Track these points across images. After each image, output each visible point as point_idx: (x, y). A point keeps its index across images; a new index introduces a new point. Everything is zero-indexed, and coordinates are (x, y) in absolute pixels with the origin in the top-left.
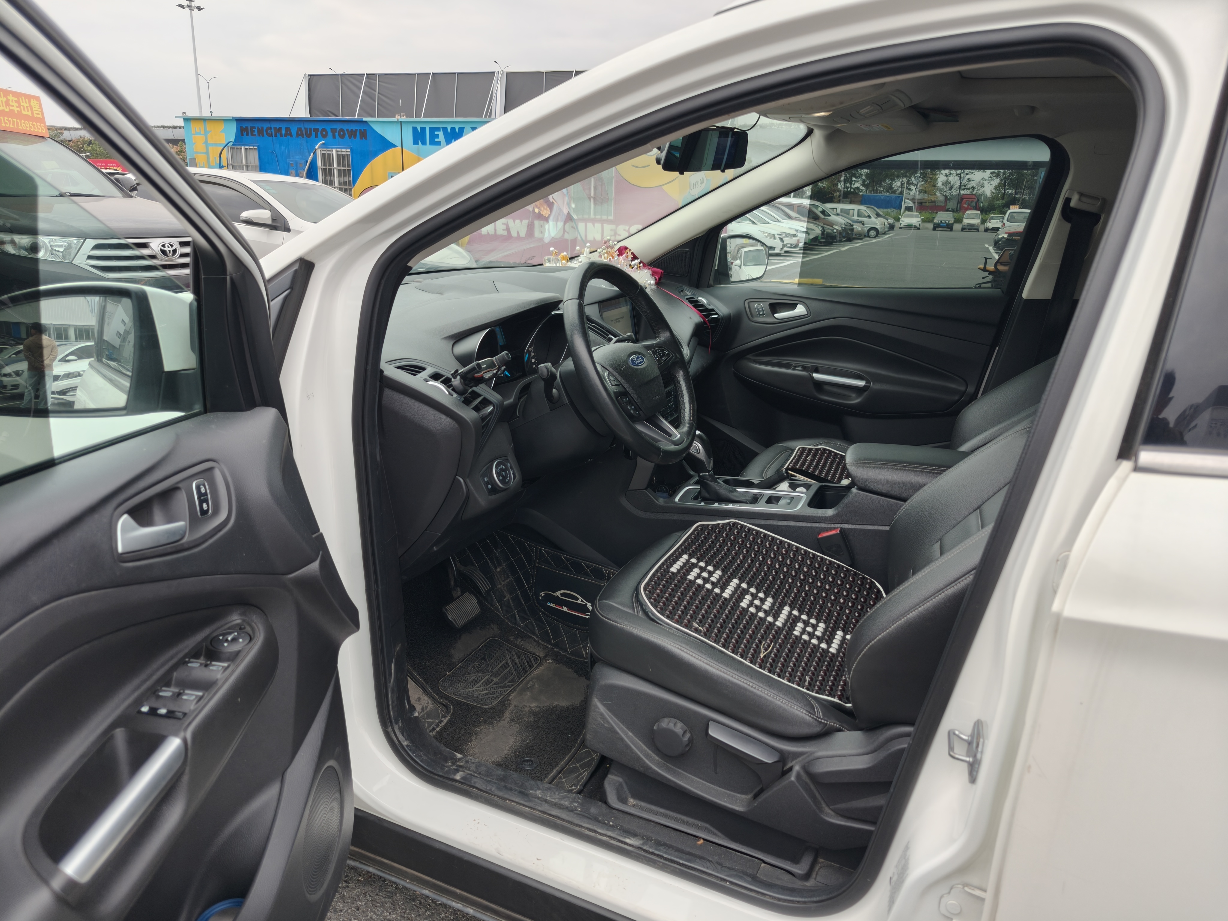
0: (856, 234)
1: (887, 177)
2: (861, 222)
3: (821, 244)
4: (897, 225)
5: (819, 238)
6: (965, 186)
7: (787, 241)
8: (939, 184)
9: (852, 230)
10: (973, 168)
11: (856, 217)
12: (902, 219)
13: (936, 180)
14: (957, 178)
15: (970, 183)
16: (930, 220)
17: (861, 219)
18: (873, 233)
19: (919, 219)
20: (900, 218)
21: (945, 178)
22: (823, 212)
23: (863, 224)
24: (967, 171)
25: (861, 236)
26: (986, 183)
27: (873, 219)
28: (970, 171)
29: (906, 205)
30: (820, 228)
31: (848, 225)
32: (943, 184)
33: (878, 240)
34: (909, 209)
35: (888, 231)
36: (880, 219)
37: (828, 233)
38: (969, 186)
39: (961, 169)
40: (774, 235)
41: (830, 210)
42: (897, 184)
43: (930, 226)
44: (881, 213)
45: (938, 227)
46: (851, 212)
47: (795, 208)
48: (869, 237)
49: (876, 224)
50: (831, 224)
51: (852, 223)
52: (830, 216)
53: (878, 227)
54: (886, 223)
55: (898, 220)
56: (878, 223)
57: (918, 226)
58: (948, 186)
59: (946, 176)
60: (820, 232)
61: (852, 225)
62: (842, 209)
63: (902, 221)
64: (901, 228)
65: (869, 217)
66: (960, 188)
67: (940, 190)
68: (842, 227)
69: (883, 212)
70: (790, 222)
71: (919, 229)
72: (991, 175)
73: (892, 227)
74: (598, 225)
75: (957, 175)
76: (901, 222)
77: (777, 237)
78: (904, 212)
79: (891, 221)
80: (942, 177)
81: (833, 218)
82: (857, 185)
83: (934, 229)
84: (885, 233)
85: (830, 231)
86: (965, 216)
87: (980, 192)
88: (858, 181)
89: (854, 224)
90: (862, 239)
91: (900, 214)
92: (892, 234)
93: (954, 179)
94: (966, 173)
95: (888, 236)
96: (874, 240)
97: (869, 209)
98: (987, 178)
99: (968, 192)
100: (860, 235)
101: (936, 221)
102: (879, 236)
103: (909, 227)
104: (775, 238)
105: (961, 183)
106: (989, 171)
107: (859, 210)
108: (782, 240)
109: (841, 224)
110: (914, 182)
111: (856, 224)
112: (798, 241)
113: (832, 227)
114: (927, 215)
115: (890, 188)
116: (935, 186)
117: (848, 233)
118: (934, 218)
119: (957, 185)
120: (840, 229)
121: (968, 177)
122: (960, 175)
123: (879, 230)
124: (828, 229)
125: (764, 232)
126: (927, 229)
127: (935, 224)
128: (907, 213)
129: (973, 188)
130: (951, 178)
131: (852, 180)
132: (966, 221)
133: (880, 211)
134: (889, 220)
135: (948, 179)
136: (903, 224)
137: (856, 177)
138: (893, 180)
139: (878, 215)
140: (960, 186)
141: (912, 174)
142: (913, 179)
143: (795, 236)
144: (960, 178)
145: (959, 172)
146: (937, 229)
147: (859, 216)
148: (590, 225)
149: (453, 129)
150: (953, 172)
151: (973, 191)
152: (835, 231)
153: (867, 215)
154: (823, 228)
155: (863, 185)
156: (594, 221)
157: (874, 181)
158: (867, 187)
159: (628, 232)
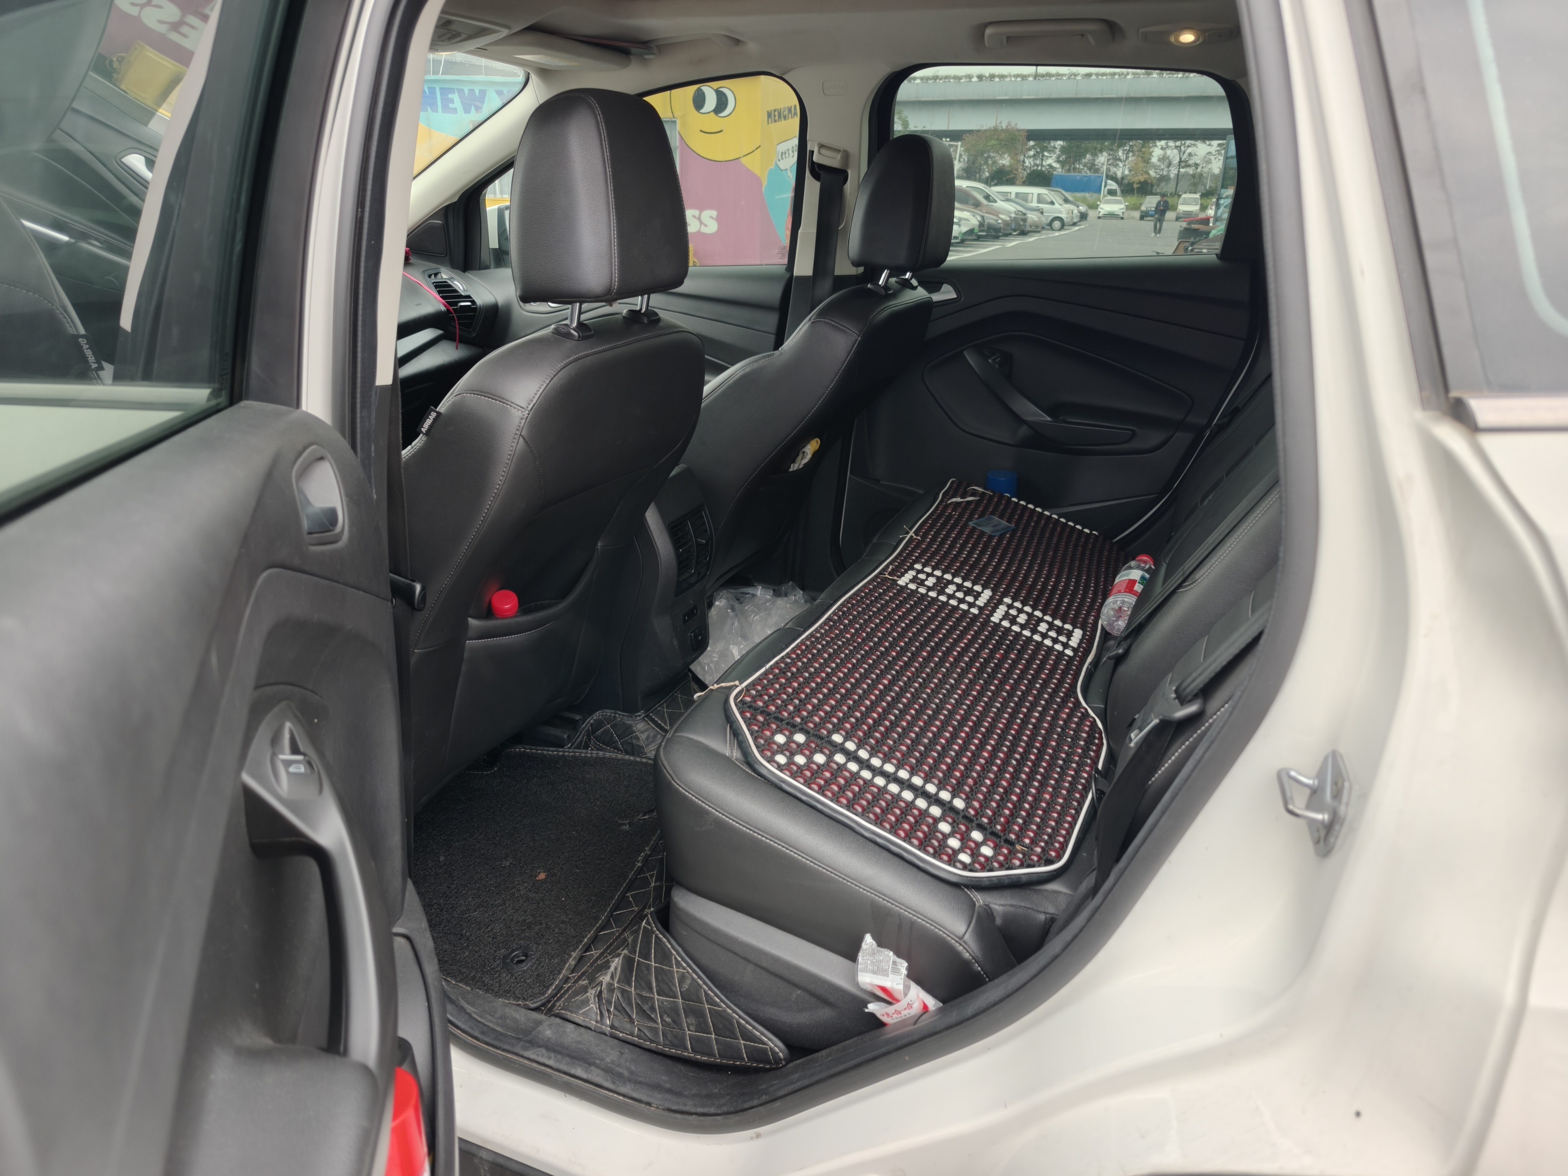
0: (1031, 226)
1: (1087, 151)
2: (1039, 210)
3: (979, 238)
4: (1092, 214)
5: (976, 231)
6: (1186, 162)
8: (1154, 160)
9: (1025, 220)
10: (1196, 139)
11: (1034, 204)
12: (1102, 206)
13: (1151, 154)
14: (1176, 151)
15: (1192, 158)
16: (1136, 207)
17: (1041, 206)
18: (1057, 224)
19: (1122, 206)
20: (1098, 205)
21: (1161, 152)
22: (987, 197)
23: (1042, 213)
24: (1188, 142)
25: (1037, 229)
26: (1212, 158)
27: (1057, 206)
28: (1193, 142)
29: (1108, 187)
30: (979, 218)
31: (1020, 213)
32: (1159, 160)
33: (1062, 233)
34: (1112, 193)
35: (1080, 221)
36: (1068, 206)
37: (989, 224)
38: (1191, 162)
39: (1182, 139)
41: (997, 194)
42: (1101, 159)
43: (1137, 214)
44: (1070, 198)
45: (1146, 216)
46: (1030, 196)
48: (1052, 229)
49: (1061, 212)
50: (996, 213)
51: (1024, 211)
52: (996, 202)
53: (1063, 216)
54: (1075, 211)
55: (1094, 207)
56: (1062, 210)
57: (1121, 216)
58: (1167, 162)
59: (1162, 148)
60: (977, 223)
61: (1025, 214)
62: (1017, 194)
63: (1102, 209)
64: (1099, 218)
65: (1052, 203)
66: (1179, 165)
67: (1155, 167)
68: (1010, 217)
69: (1072, 197)
71: (1122, 218)
72: (1219, 148)
73: (1083, 216)
75: (1176, 147)
76: (1099, 210)
78: (1104, 196)
79: (1083, 208)
80: (1157, 150)
81: (1001, 204)
82: (1050, 161)
83: (1142, 218)
84: (1074, 224)
85: (992, 222)
86: (1181, 200)
87: (1206, 170)
88: (1051, 157)
89: (1027, 212)
90: (1039, 232)
91: (1099, 200)
92: (1083, 226)
93: (1173, 154)
94: (1187, 145)
95: (1077, 228)
96: (1057, 234)
97: (1053, 193)
98: (1214, 153)
99: (1191, 171)
100: (1037, 227)
101: (1143, 208)
102: (1065, 227)
103: (1111, 216)
105: (1180, 159)
106: (1215, 143)
107: (1039, 194)
109: (1010, 212)
110: (1122, 158)
111: (1033, 212)
113: (998, 216)
114: (1133, 199)
115: (1092, 167)
116: (1148, 163)
117: (1020, 225)
118: (1141, 204)
119: (1176, 161)
120: (1008, 219)
121: (1189, 150)
122: (1180, 147)
123: (1065, 220)
124: (990, 219)
126: (1133, 218)
127: (1142, 212)
128: (1109, 197)
129: (1196, 165)
130: (1169, 152)
131: (1041, 156)
132: (1182, 208)
133: (1068, 195)
134: (1081, 208)
135: (1166, 153)
136: (1102, 212)
137: (1048, 152)
138: (1095, 155)
139: (1066, 201)
140: (1180, 162)
141: (1120, 146)
142: (1120, 153)
144: (1180, 152)
145: (1178, 143)
146: (1145, 219)
147: (1039, 201)
149: (472, 91)
150: (1171, 143)
151: (1197, 168)
152: (1000, 221)
153: (1049, 200)
154: (983, 217)
155: (1058, 161)
157: (1071, 157)
158: (1063, 164)
159: (699, 219)
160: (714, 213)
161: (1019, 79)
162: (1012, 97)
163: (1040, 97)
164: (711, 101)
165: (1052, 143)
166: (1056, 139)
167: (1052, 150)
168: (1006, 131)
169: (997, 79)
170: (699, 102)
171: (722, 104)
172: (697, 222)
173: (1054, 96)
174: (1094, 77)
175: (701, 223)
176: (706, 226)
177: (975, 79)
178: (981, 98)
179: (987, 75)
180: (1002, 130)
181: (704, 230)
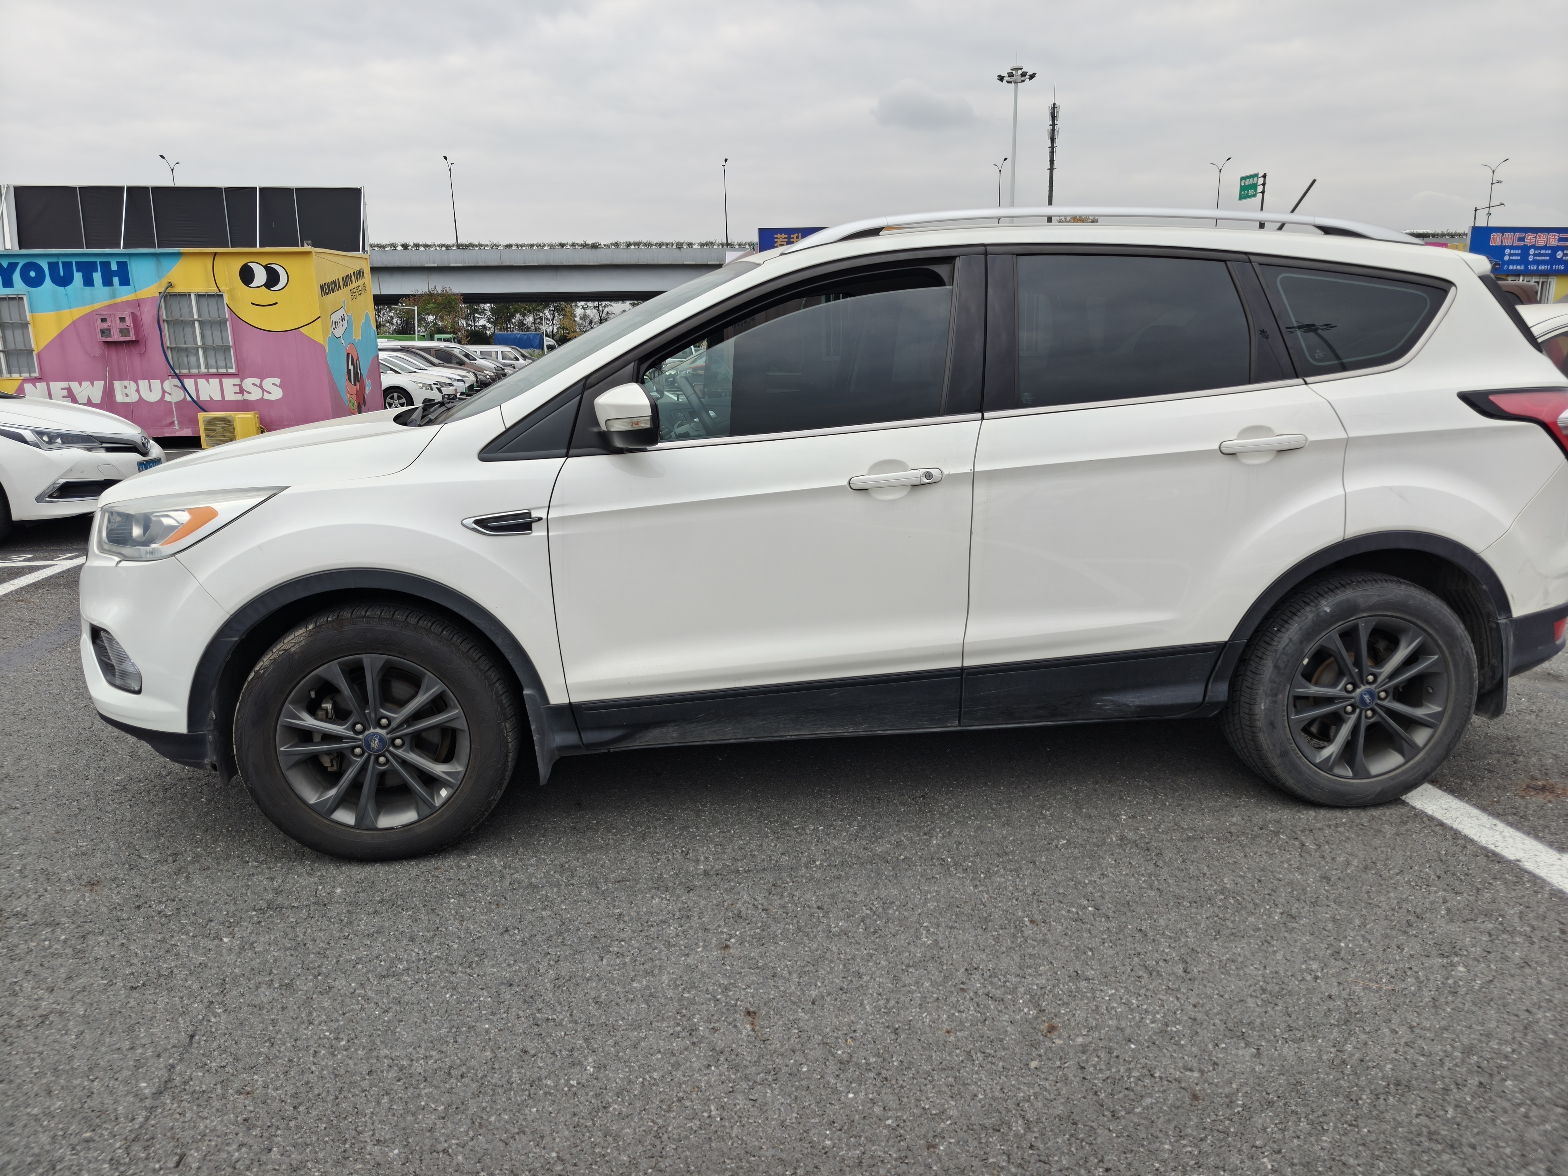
1: (516, 311)
2: (510, 365)
7: (447, 391)
8: (577, 319)
10: (611, 300)
11: (503, 360)
13: (573, 313)
14: (595, 311)
15: (610, 316)
17: (509, 362)
21: (582, 312)
22: (467, 355)
23: (514, 368)
24: (604, 303)
27: (522, 361)
28: (608, 303)
29: (548, 343)
31: (499, 369)
32: (581, 319)
34: (551, 348)
36: (528, 360)
37: (481, 380)
39: (598, 301)
40: (430, 385)
41: (473, 353)
42: (530, 319)
44: (527, 355)
46: (493, 354)
47: (433, 352)
50: (481, 369)
52: (475, 359)
58: (587, 322)
59: (583, 308)
61: (503, 370)
62: (485, 352)
65: (517, 359)
68: (494, 373)
69: (527, 353)
70: (435, 368)
72: (631, 307)
74: (215, 382)
75: (595, 307)
77: (434, 387)
78: (548, 352)
80: (578, 310)
81: (480, 362)
82: (482, 322)
88: (482, 318)
93: (592, 313)
94: (604, 305)
97: (513, 350)
104: (432, 389)
105: (600, 317)
106: (628, 303)
108: (439, 390)
112: (456, 390)
115: (521, 325)
121: (606, 310)
122: (598, 307)
125: (418, 383)
130: (588, 312)
131: (474, 317)
133: (524, 352)
135: (586, 313)
137: (479, 314)
138: (524, 315)
139: (524, 356)
140: (600, 320)
141: (545, 307)
142: (547, 312)
143: (451, 385)
144: (599, 311)
145: (596, 304)
148: (201, 382)
150: (590, 304)
155: (489, 321)
156: (207, 376)
157: (501, 317)
158: (495, 324)
159: (261, 387)
160: (277, 381)
161: (444, 249)
162: (440, 265)
163: (467, 264)
164: (260, 276)
165: (482, 306)
166: (485, 303)
167: (483, 312)
168: (442, 295)
169: (422, 248)
170: (247, 275)
171: (273, 279)
172: (260, 390)
173: (480, 264)
174: (514, 248)
175: (263, 390)
176: (270, 393)
177: (400, 248)
178: (409, 265)
179: (412, 244)
180: (438, 295)
181: (267, 397)
